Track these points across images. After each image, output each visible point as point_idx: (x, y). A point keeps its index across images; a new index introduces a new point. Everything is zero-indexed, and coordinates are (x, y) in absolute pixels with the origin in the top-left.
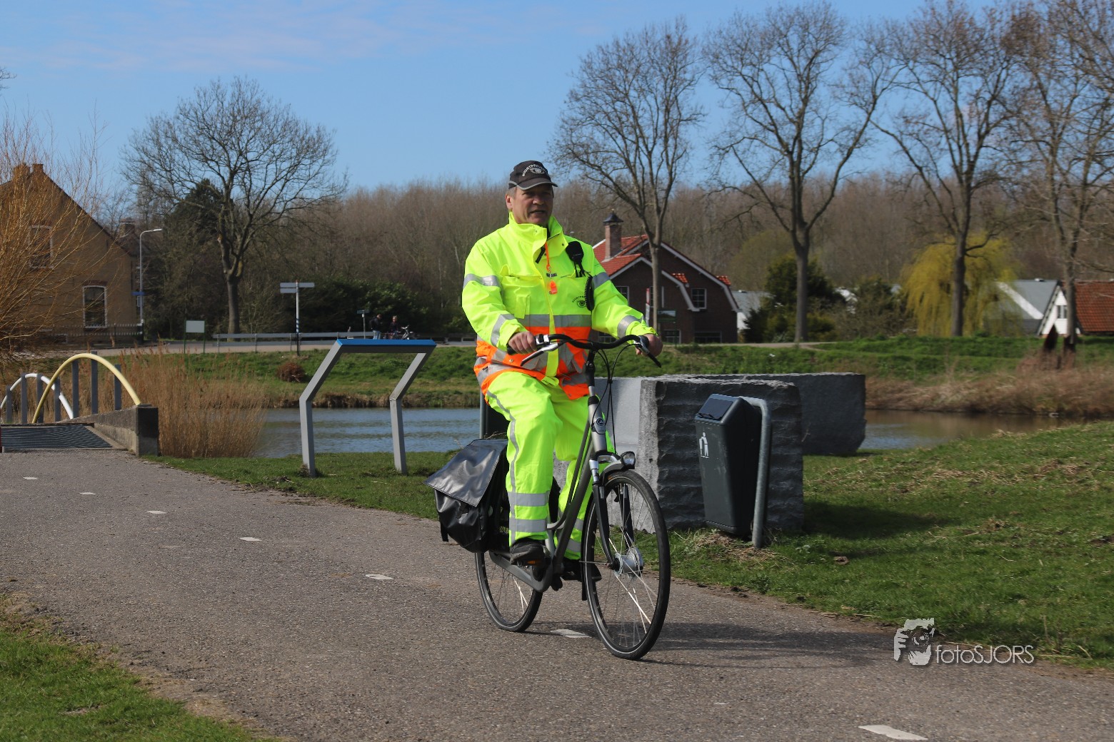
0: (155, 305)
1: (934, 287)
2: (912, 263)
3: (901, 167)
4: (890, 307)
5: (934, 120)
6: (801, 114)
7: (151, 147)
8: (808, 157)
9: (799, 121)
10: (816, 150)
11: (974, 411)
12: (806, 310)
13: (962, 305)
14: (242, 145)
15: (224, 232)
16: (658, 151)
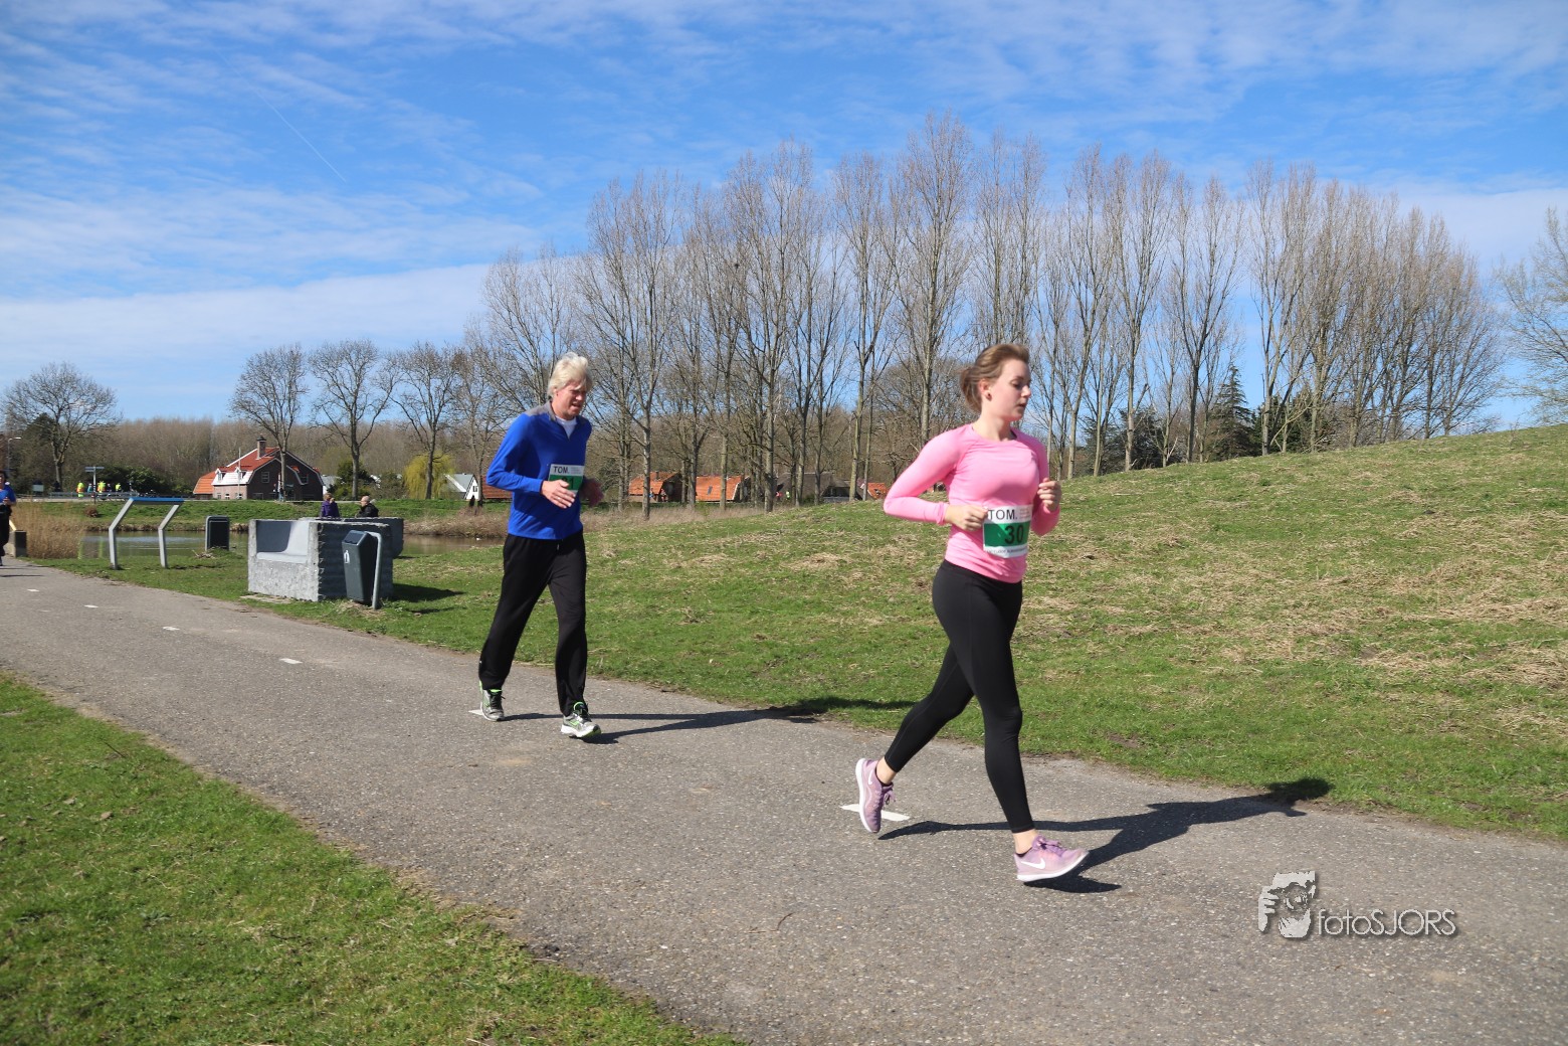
0: (15, 477)
1: (418, 476)
2: (408, 465)
3: (403, 418)
4: (396, 485)
5: (419, 398)
6: (356, 392)
7: (15, 395)
8: (359, 412)
9: (355, 395)
10: (363, 409)
11: (437, 534)
12: (357, 486)
13: (430, 485)
14: (66, 396)
15: (54, 440)
16: (285, 406)
